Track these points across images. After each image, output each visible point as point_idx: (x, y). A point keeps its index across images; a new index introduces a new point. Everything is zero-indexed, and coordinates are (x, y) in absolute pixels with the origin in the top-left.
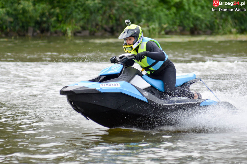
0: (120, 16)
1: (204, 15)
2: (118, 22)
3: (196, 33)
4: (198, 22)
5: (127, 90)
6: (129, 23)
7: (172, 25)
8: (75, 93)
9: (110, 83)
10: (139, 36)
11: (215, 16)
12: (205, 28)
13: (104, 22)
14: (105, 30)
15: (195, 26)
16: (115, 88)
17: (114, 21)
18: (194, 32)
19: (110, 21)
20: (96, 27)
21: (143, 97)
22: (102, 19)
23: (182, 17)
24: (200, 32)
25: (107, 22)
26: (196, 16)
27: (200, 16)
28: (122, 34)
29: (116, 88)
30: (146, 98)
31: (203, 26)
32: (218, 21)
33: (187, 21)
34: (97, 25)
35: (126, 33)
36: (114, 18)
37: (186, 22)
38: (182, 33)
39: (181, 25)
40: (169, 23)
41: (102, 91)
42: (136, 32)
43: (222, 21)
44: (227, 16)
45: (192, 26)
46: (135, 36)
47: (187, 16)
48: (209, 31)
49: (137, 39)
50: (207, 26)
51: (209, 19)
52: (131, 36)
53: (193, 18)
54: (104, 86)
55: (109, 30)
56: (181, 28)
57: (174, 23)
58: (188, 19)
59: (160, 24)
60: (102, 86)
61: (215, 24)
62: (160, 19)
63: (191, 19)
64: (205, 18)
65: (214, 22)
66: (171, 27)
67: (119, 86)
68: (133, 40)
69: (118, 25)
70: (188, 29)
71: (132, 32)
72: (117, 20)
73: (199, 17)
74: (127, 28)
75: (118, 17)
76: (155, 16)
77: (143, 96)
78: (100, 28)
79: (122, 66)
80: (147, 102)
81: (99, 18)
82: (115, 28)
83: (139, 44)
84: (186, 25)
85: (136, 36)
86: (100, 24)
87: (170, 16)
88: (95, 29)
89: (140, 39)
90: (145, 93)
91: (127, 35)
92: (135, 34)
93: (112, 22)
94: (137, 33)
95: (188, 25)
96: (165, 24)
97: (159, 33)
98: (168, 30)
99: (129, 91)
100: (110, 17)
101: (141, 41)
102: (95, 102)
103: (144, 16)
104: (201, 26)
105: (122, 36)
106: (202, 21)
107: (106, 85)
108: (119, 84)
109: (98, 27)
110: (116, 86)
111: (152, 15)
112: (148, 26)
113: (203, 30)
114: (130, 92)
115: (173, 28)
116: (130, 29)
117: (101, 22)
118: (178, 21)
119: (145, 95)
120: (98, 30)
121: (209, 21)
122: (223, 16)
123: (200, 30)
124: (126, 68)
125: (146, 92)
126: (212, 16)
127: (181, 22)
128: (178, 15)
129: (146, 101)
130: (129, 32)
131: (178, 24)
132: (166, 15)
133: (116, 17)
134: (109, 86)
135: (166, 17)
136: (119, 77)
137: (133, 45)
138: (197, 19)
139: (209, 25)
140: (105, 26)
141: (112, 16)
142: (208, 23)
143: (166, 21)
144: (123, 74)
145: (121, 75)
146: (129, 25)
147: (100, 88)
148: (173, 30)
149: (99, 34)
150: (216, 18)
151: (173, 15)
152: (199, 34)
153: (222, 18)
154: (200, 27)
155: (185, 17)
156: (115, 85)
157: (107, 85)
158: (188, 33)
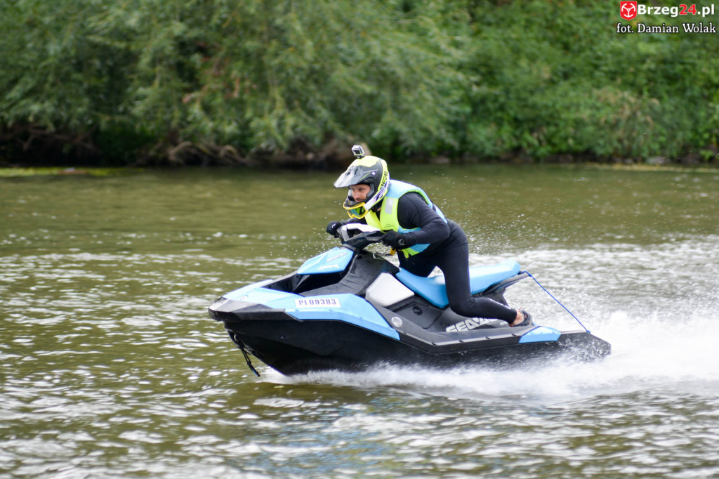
5: (356, 315)
6: (359, 153)
8: (239, 319)
9: (319, 298)
10: (381, 183)
16: (327, 310)
21: (391, 329)
28: (343, 175)
29: (331, 311)
30: (397, 331)
35: (352, 175)
41: (300, 317)
42: (374, 174)
46: (372, 182)
49: (376, 190)
52: (362, 183)
54: (304, 304)
60: (300, 304)
67: (338, 305)
68: (367, 191)
71: (364, 174)
74: (356, 163)
77: (391, 326)
79: (351, 253)
80: (399, 339)
83: (379, 200)
85: (374, 183)
89: (382, 190)
90: (397, 320)
91: (352, 180)
92: (371, 177)
94: (375, 176)
99: (358, 317)
101: (384, 194)
102: (282, 339)
105: (343, 180)
107: (308, 302)
108: (337, 301)
110: (331, 306)
114: (361, 319)
116: (361, 167)
119: (396, 324)
124: (358, 258)
125: (397, 318)
129: (397, 337)
130: (358, 171)
134: (315, 305)
136: (342, 281)
137: (366, 202)
144: (352, 274)
145: (346, 277)
146: (361, 157)
147: (294, 311)
156: (328, 302)
157: (311, 302)
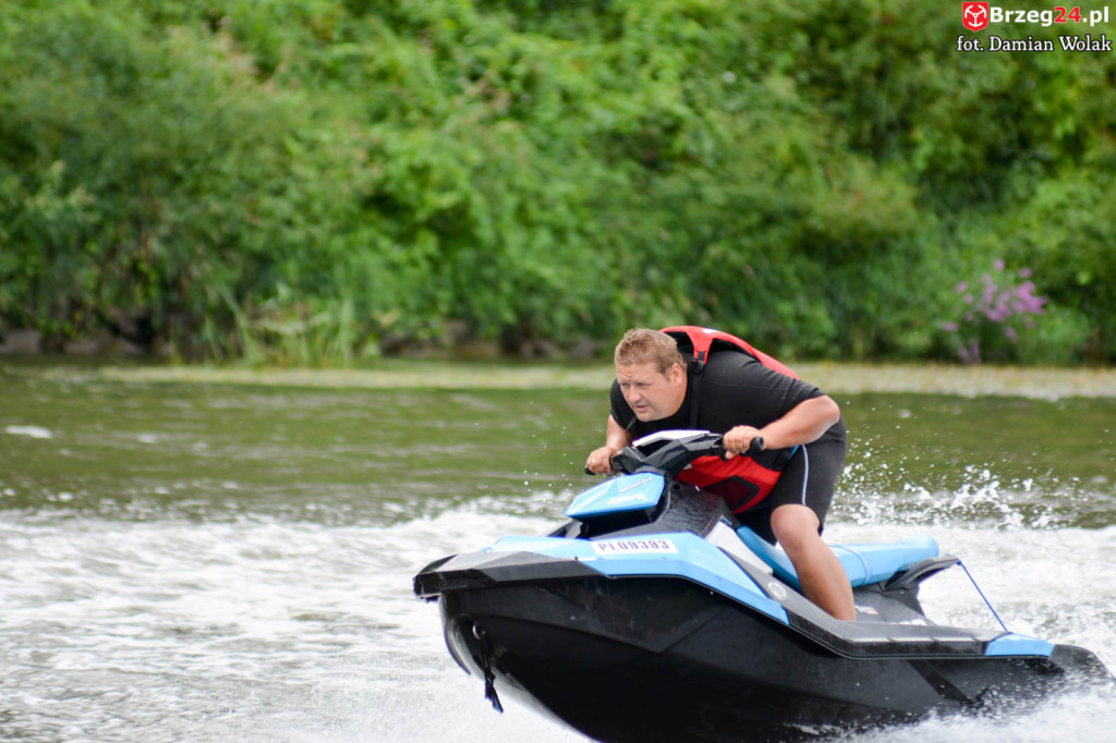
0: (183, 269)
1: (567, 272)
2: (174, 297)
3: (527, 348)
4: (538, 303)
7: (420, 311)
8: (491, 580)
9: (635, 539)
11: (615, 275)
12: (569, 330)
13: (107, 292)
14: (115, 330)
15: (525, 317)
16: (656, 558)
17: (154, 292)
18: (517, 344)
19: (138, 291)
20: (71, 318)
21: (770, 601)
22: (100, 282)
23: (463, 278)
24: (548, 347)
25: (123, 294)
26: (529, 273)
27: (548, 272)
29: (662, 558)
30: (782, 608)
31: (562, 317)
32: (627, 298)
33: (488, 297)
34: (76, 305)
36: (153, 277)
37: (482, 301)
38: (463, 351)
39: (461, 311)
40: (403, 305)
43: (647, 297)
44: (669, 275)
45: (509, 317)
47: (490, 272)
48: (586, 344)
50: (578, 321)
51: (587, 290)
53: (516, 283)
54: (608, 548)
55: (131, 329)
56: (460, 326)
57: (428, 304)
58: (493, 285)
59: (362, 307)
60: (603, 548)
61: (616, 309)
62: (362, 284)
63: (506, 287)
64: (572, 282)
65: (610, 301)
66: (414, 321)
67: (673, 550)
69: (171, 309)
70: (494, 331)
72: (167, 286)
73: (542, 280)
75: (170, 271)
76: (339, 272)
77: (768, 596)
78: (92, 322)
79: (660, 479)
80: (786, 621)
81: (87, 275)
82: (157, 322)
84: (480, 313)
86: (90, 300)
87: (410, 271)
88: (68, 327)
90: (773, 586)
93: (146, 295)
95: (493, 315)
96: (385, 308)
97: (357, 347)
98: (399, 333)
100: (135, 270)
102: (573, 621)
103: (291, 268)
104: (550, 320)
106: (556, 296)
107: (616, 546)
109: (78, 316)
110: (661, 551)
111: (329, 267)
112: (306, 317)
113: (561, 337)
115: (426, 325)
117: (97, 292)
118: (445, 297)
119: (775, 593)
120: (82, 327)
121: (590, 299)
122: (654, 274)
123: (547, 337)
126: (603, 274)
127: (460, 299)
128: (447, 269)
129: (784, 618)
131: (444, 308)
132: (394, 267)
133: (161, 273)
134: (630, 550)
135: (389, 276)
138: (535, 286)
139: (588, 317)
140: (112, 313)
141: (144, 267)
142: (582, 306)
143: (390, 297)
148: (423, 335)
149: (85, 345)
150: (620, 285)
151: (425, 266)
152: (539, 357)
153: (646, 285)
154: (545, 327)
155: (477, 280)
156: (654, 545)
158: (492, 350)
